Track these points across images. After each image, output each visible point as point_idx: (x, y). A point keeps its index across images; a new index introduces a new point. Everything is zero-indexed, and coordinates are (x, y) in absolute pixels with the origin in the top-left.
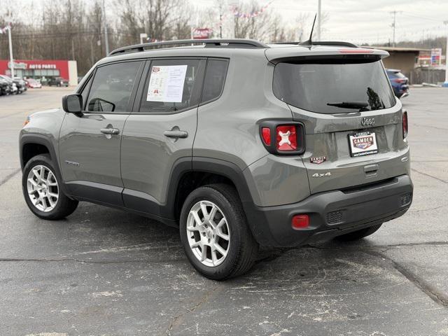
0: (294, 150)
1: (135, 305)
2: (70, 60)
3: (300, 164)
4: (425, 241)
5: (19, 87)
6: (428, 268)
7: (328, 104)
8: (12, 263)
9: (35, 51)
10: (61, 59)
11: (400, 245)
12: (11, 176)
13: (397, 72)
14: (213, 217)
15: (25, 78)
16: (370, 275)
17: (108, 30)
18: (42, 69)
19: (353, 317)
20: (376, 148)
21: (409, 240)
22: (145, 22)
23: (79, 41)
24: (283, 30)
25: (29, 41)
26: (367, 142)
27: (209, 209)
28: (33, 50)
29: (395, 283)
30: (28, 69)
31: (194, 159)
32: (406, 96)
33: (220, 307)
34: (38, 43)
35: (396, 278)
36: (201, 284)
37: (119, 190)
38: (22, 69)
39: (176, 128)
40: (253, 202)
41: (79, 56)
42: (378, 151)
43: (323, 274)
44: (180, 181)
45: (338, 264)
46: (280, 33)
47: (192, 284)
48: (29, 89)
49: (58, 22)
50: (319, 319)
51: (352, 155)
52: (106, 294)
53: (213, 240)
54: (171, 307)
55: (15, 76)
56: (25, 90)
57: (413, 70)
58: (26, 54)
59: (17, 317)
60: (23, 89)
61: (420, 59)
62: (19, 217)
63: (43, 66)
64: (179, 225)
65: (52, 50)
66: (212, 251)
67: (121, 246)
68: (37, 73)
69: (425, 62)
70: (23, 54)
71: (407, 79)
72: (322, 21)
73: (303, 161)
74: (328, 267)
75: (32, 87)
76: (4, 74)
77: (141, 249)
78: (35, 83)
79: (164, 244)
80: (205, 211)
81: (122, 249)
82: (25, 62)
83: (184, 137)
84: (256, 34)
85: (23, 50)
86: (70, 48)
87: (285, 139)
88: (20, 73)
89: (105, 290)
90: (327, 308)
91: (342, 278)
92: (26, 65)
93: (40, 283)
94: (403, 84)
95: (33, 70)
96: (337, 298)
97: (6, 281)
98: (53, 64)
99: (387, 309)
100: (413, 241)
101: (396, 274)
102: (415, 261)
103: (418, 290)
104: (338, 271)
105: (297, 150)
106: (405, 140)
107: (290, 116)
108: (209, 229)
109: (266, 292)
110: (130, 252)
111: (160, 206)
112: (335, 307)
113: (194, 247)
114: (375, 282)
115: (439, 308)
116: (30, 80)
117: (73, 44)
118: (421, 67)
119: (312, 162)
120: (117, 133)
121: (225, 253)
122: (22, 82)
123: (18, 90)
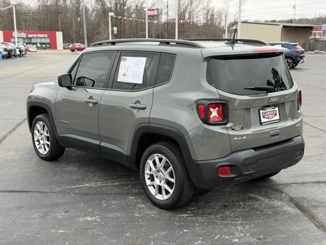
0: (221, 121)
1: (109, 228)
2: (58, 31)
3: (224, 131)
4: (313, 180)
5: (21, 51)
6: (314, 202)
7: (245, 89)
8: (23, 193)
9: (32, 24)
10: (51, 30)
11: (294, 183)
12: (19, 124)
13: (296, 45)
14: (163, 165)
15: (25, 44)
16: (273, 207)
17: (85, 9)
18: (37, 37)
19: (260, 239)
20: (279, 118)
21: (301, 180)
22: (112, 4)
23: (64, 17)
24: (213, 10)
25: (28, 17)
26: (272, 114)
27: (161, 160)
28: (31, 24)
29: (290, 213)
30: (27, 38)
31: (151, 125)
32: (302, 62)
33: (168, 230)
34: (34, 18)
35: (291, 209)
36: (155, 212)
37: (97, 142)
38: (23, 38)
39: (138, 102)
40: (191, 157)
41: (64, 28)
42: (280, 120)
43: (240, 206)
44: (141, 139)
45: (250, 198)
46: (211, 12)
47: (148, 212)
48: (28, 53)
49: (49, 3)
50: (236, 240)
51: (261, 124)
52: (89, 218)
53: (163, 182)
54: (134, 229)
55: (18, 42)
56: (26, 53)
57: (308, 41)
58: (26, 26)
59: (28, 236)
60: (24, 53)
61: (314, 32)
62: (26, 158)
63: (38, 35)
64: (139, 169)
65: (44, 23)
66: (163, 189)
67: (98, 181)
68: (34, 41)
69: (317, 34)
70: (23, 26)
71: (303, 50)
72: (242, 3)
73: (227, 128)
74: (244, 200)
75: (30, 51)
76: (10, 42)
77: (113, 184)
78: (33, 48)
79: (128, 181)
80: (157, 161)
81: (99, 184)
82: (25, 33)
83: (144, 109)
84: (193, 13)
85: (23, 23)
86: (58, 22)
87: (214, 113)
88: (21, 40)
89: (87, 216)
90: (242, 232)
91: (253, 209)
92: (26, 34)
93: (43, 210)
94: (301, 54)
95: (31, 38)
96: (249, 225)
97: (19, 208)
98: (45, 34)
99: (284, 233)
100: (304, 180)
101: (291, 207)
102: (304, 196)
103: (307, 218)
104: (250, 203)
105: (223, 121)
106: (299, 111)
107: (218, 97)
108: (161, 173)
109: (200, 219)
110: (105, 186)
111: (126, 156)
112: (248, 231)
113: (150, 186)
114: (276, 212)
115: (320, 233)
116: (28, 45)
117: (60, 19)
118: (315, 38)
119: (233, 129)
120: (96, 103)
121: (171, 191)
122: (23, 47)
123: (21, 54)
